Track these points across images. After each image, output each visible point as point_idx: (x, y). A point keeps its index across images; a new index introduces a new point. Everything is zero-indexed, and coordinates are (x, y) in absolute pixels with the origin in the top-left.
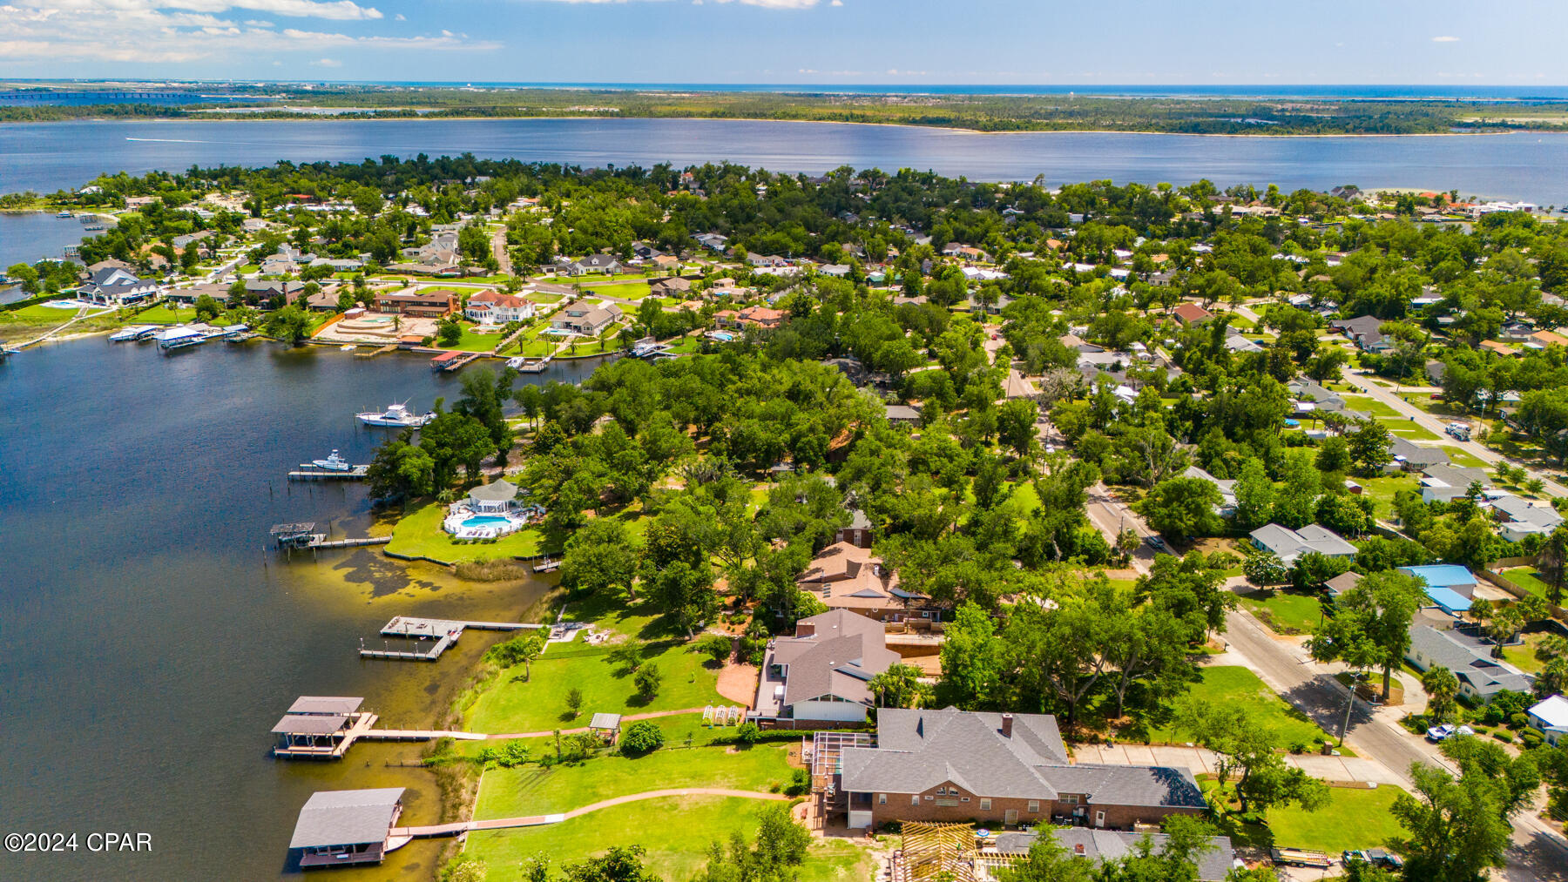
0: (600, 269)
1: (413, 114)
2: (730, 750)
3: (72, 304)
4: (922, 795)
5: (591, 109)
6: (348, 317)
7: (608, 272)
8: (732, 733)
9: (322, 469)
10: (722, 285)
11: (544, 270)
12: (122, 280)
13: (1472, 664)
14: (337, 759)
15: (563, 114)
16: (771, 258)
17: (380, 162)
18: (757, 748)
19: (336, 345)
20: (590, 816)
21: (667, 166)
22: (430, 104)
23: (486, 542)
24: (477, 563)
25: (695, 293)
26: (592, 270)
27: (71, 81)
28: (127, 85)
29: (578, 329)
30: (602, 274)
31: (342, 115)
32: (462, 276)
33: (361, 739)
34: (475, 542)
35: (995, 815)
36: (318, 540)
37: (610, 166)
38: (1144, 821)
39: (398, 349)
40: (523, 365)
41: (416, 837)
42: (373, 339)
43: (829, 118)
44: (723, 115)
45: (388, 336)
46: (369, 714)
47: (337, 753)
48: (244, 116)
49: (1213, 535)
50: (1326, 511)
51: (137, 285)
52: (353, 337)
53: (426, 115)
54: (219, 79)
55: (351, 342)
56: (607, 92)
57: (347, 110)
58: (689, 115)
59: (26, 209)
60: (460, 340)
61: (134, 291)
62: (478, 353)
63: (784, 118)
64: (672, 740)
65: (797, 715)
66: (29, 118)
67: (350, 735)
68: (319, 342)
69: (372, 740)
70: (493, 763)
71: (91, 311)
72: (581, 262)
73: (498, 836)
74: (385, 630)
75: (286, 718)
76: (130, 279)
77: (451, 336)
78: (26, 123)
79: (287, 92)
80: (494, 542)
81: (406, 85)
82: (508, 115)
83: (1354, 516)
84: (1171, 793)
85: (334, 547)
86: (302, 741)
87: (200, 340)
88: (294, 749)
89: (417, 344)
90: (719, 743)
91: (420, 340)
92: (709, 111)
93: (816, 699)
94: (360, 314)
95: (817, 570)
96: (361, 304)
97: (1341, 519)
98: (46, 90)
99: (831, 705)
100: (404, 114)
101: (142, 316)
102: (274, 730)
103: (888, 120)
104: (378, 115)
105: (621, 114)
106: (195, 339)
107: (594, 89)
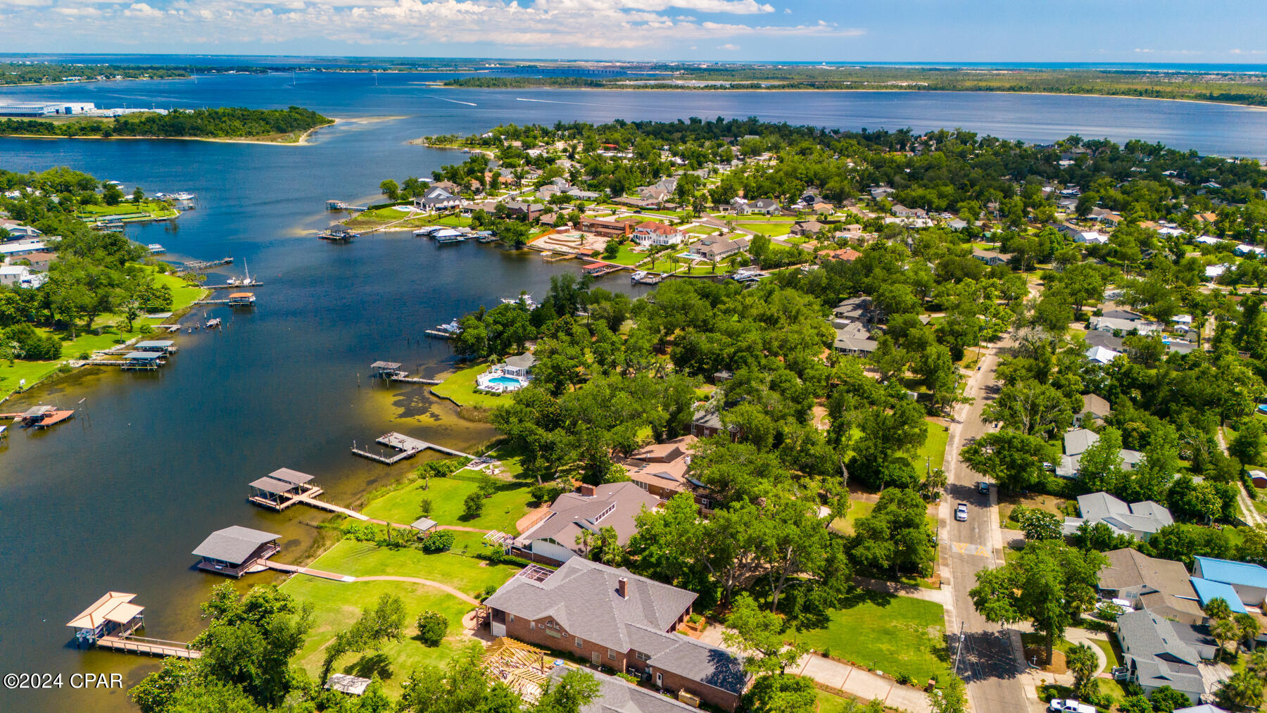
0: (764, 211)
1: (758, 87)
2: (483, 563)
3: (411, 208)
4: (537, 621)
5: (904, 84)
6: (559, 232)
7: (768, 213)
8: (488, 551)
9: (445, 331)
10: (849, 230)
11: (721, 209)
12: (440, 195)
13: (1157, 655)
14: (277, 511)
15: (882, 87)
16: (914, 211)
17: (688, 122)
18: (501, 566)
19: (540, 251)
20: (366, 583)
21: (908, 131)
22: (783, 78)
23: (493, 394)
24: (475, 407)
25: (823, 234)
26: (756, 211)
27: (557, 61)
28: (589, 64)
29: (704, 255)
30: (764, 215)
31: (706, 87)
32: (658, 209)
33: (301, 503)
34: (487, 393)
35: (586, 654)
36: (401, 376)
37: (864, 130)
38: (687, 691)
39: (576, 258)
40: (645, 277)
41: (271, 569)
42: (565, 249)
43: (1123, 93)
44: (1021, 89)
45: (574, 248)
46: (317, 488)
47: (278, 507)
48: (639, 87)
49: (1049, 493)
50: (1178, 493)
51: (448, 199)
52: (552, 247)
53: (768, 88)
54: (646, 60)
55: (549, 250)
56: (931, 70)
57: (711, 83)
58: (991, 89)
59: (448, 146)
60: (618, 255)
61: (445, 203)
62: (623, 266)
63: (1078, 92)
64: (456, 548)
65: (534, 551)
66: (506, 85)
67: (296, 498)
68: (531, 248)
69: (308, 505)
70: (352, 536)
71: (417, 214)
72: (748, 205)
73: (310, 580)
74: (380, 440)
75: (265, 478)
76: (445, 195)
77: (611, 252)
78: (504, 89)
79: (685, 69)
80: (499, 395)
81: (775, 64)
82: (832, 88)
83: (1206, 502)
84: (715, 674)
85: (408, 382)
86: (264, 495)
87: (462, 239)
88: (258, 499)
89: (588, 255)
90: (480, 557)
91: (590, 253)
92: (1008, 85)
93: (546, 540)
94: (566, 231)
95: (652, 451)
96: (570, 224)
97: (1189, 503)
98: (535, 67)
99: (555, 547)
100: (752, 86)
101: (442, 221)
102: (253, 484)
103: (1182, 96)
104: (732, 87)
105: (929, 88)
106: (459, 238)
107: (925, 67)
